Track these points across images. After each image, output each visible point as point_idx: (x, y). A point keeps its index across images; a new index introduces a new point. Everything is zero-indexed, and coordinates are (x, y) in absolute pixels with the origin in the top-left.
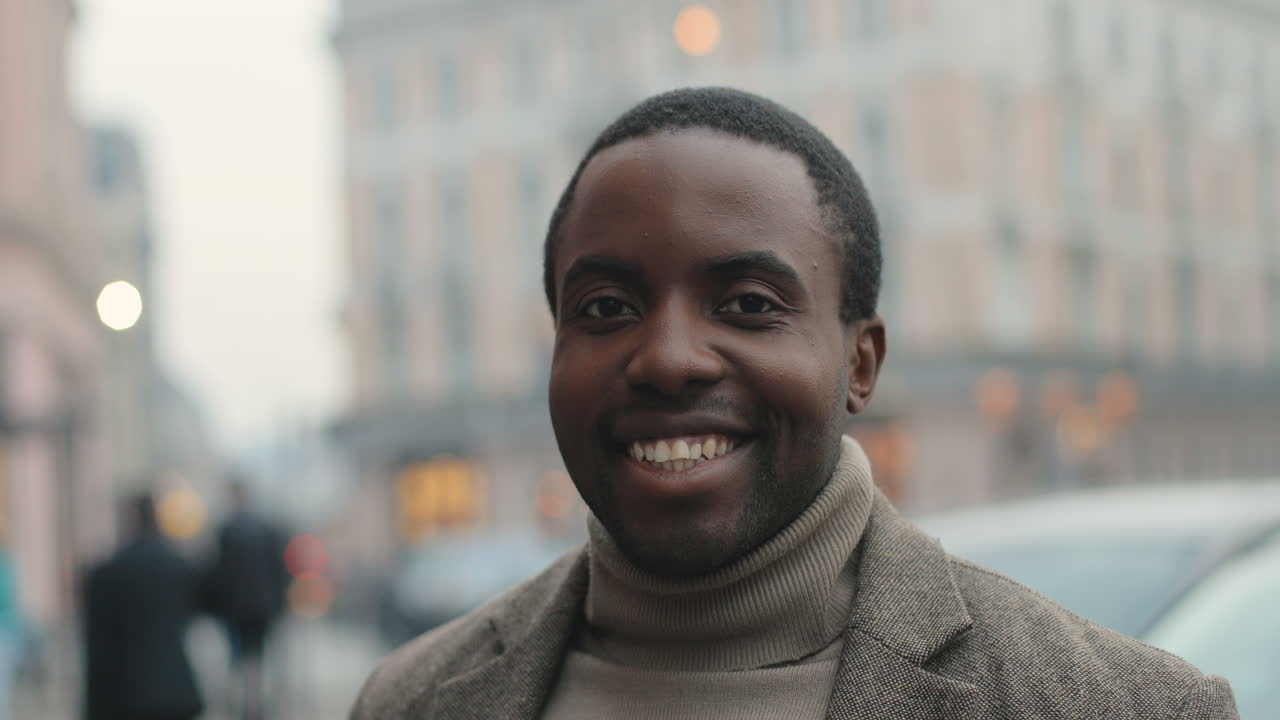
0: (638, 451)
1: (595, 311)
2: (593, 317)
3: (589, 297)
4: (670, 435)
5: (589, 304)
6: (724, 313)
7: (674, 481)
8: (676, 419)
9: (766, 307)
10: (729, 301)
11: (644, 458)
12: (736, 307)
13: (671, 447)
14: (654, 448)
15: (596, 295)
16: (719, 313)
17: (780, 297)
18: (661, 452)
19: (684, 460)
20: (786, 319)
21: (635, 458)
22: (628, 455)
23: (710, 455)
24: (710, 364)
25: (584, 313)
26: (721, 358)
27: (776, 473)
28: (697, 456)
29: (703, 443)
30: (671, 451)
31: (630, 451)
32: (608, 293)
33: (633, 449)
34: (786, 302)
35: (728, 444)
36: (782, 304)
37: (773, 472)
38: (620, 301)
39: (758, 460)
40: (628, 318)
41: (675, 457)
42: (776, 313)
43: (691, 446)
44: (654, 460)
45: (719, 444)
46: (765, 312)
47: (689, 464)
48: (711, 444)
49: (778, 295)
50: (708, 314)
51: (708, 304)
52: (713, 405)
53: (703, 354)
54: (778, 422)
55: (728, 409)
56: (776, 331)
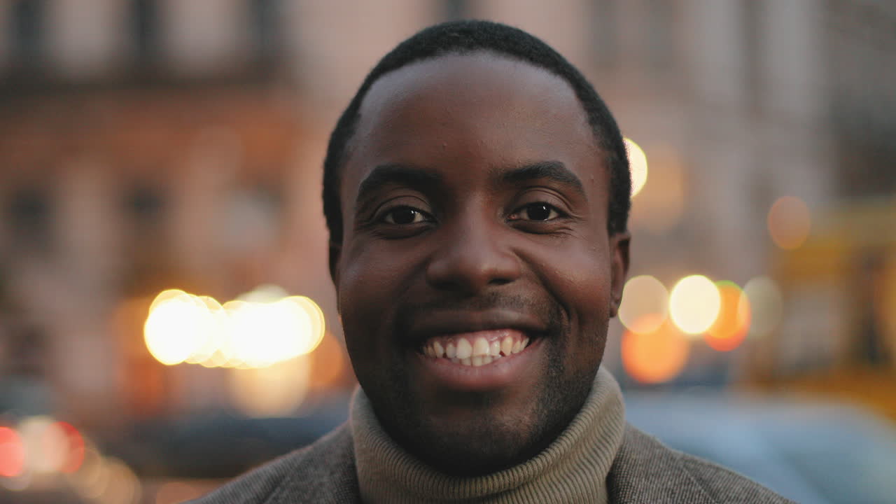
0: (438, 348)
1: (390, 219)
2: (388, 224)
3: (384, 207)
4: (470, 330)
5: (385, 214)
6: (515, 220)
7: (473, 377)
8: (478, 316)
9: (553, 215)
10: (518, 211)
11: (445, 356)
12: (525, 215)
13: (472, 344)
14: (455, 345)
15: (395, 203)
16: (510, 220)
17: (568, 206)
18: (463, 349)
19: (483, 356)
20: (571, 225)
21: (435, 355)
22: (422, 352)
23: (508, 353)
24: (506, 265)
25: (382, 220)
26: (519, 260)
27: (564, 368)
28: (496, 353)
29: (501, 340)
30: (473, 349)
31: (430, 349)
32: (404, 202)
33: (432, 346)
34: (571, 210)
35: (522, 342)
36: (569, 212)
37: (562, 368)
38: (415, 210)
39: (549, 356)
40: (423, 225)
41: (475, 354)
42: (562, 220)
43: (491, 343)
44: (456, 357)
45: (515, 340)
46: (552, 220)
47: (488, 361)
48: (509, 341)
49: (566, 204)
50: (503, 221)
51: (500, 212)
52: (511, 303)
53: (504, 255)
54: (569, 320)
55: (525, 306)
56: (563, 235)
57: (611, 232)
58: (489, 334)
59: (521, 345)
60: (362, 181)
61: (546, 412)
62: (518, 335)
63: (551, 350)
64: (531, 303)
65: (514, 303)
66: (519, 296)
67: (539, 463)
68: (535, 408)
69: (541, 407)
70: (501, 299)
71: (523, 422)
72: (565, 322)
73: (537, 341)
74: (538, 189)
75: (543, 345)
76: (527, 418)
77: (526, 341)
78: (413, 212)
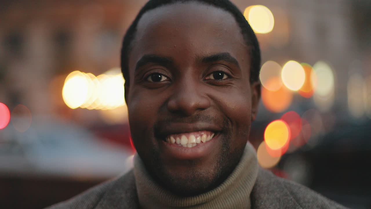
0: (173, 140)
1: (150, 79)
2: (149, 82)
3: (148, 73)
4: (187, 132)
5: (148, 76)
6: (208, 80)
7: (189, 153)
8: (191, 126)
9: (225, 77)
10: (209, 75)
11: (175, 142)
12: (212, 77)
13: (188, 138)
14: (180, 138)
15: (152, 72)
16: (205, 80)
17: (232, 73)
18: (184, 140)
19: (193, 143)
20: (233, 82)
21: (171, 142)
22: (165, 141)
23: (204, 141)
24: (203, 102)
25: (146, 79)
26: (210, 99)
27: (229, 147)
28: (199, 142)
29: (201, 136)
30: (188, 140)
31: (169, 139)
32: (156, 71)
33: (170, 139)
34: (233, 74)
35: (211, 136)
36: (232, 75)
37: (228, 147)
38: (161, 75)
39: (223, 142)
40: (166, 82)
41: (189, 142)
42: (229, 80)
43: (196, 137)
44: (180, 144)
45: (207, 136)
46: (224, 79)
47: (195, 145)
48: (205, 136)
49: (231, 72)
50: (201, 80)
51: (201, 76)
52: (206, 119)
53: (202, 97)
54: (232, 126)
55: (212, 120)
56: (230, 87)
57: (251, 82)
58: (196, 133)
59: (210, 137)
60: (137, 61)
61: (221, 167)
62: (209, 133)
63: (224, 139)
64: (214, 119)
65: (207, 119)
66: (209, 116)
67: (220, 189)
68: (216, 166)
69: (219, 165)
70: (201, 117)
71: (210, 172)
72: (230, 127)
73: (217, 135)
74: (218, 65)
75: (220, 137)
76: (212, 171)
77: (213, 135)
78: (160, 76)
